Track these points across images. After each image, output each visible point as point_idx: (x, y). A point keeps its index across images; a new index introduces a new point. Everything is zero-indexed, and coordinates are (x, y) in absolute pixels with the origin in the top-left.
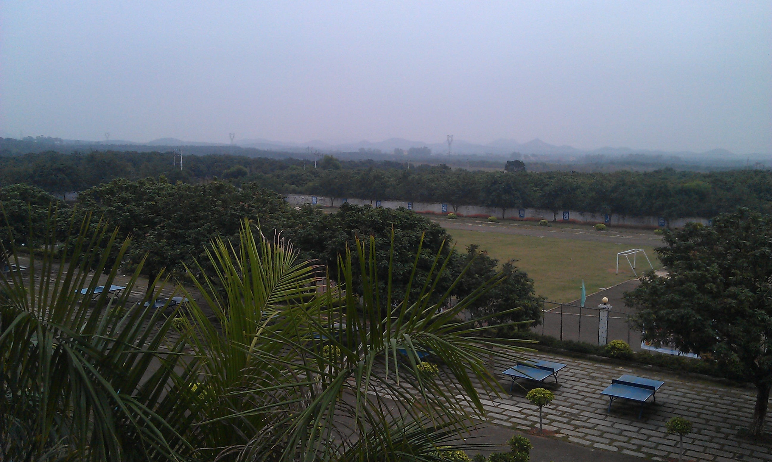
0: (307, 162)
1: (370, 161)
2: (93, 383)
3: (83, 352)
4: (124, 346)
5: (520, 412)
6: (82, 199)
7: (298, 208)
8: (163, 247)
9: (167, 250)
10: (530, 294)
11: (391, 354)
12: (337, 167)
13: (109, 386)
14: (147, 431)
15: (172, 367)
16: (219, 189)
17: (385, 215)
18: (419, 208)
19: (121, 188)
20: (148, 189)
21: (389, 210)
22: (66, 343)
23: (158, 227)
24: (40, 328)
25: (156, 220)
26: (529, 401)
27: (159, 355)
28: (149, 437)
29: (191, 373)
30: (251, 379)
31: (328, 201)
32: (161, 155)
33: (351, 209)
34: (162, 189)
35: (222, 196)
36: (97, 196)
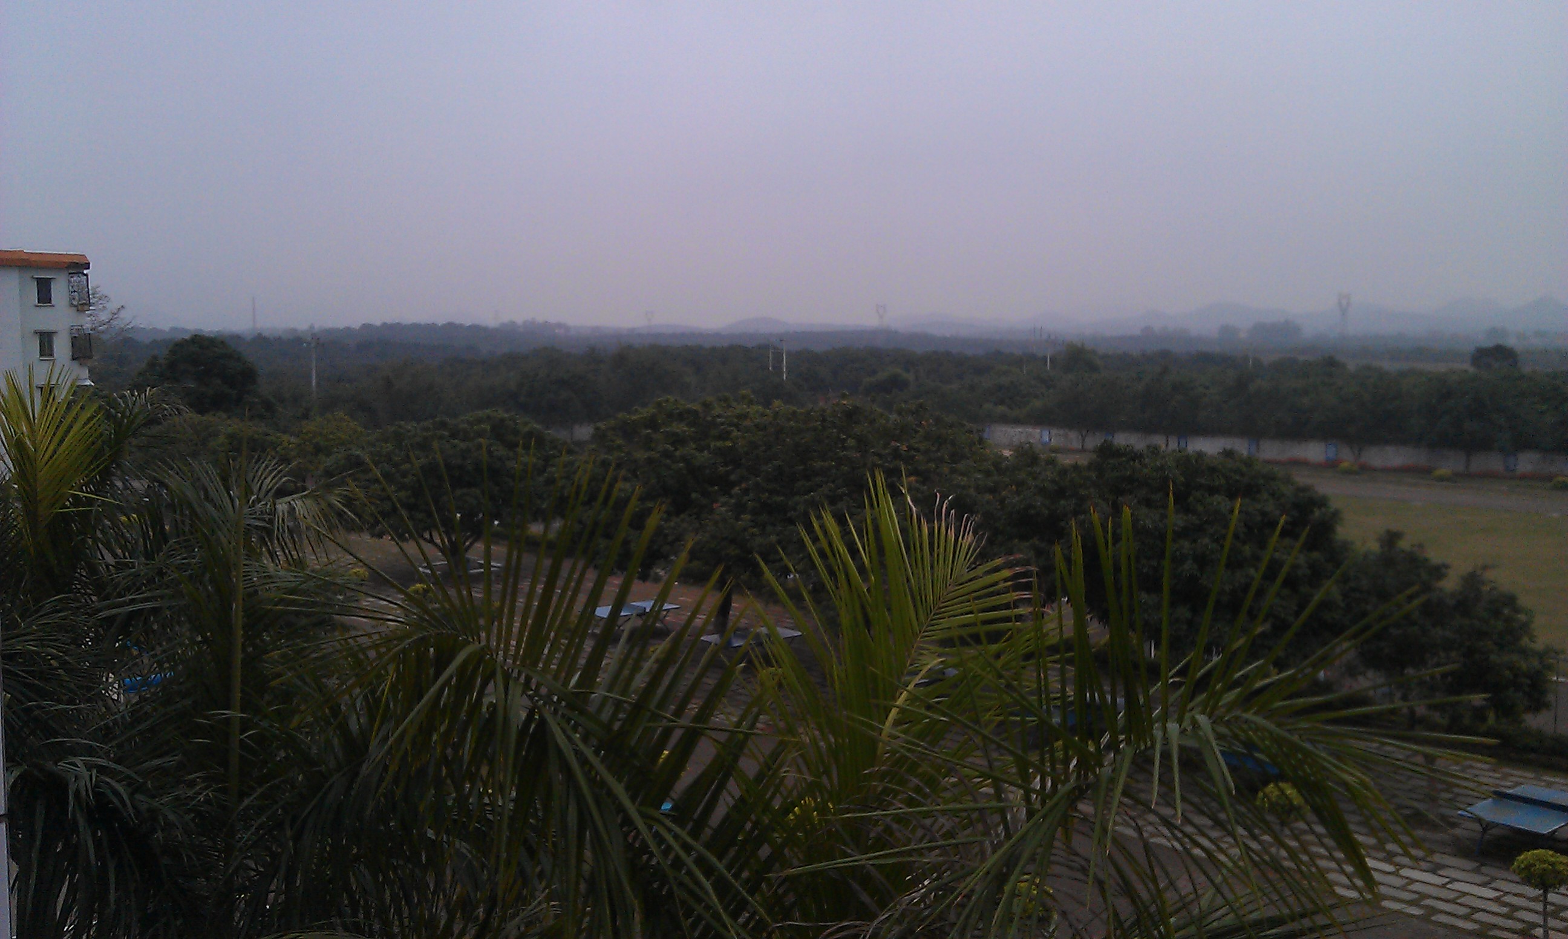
0: (1032, 358)
1: (1165, 354)
2: (592, 781)
3: (575, 722)
4: (648, 714)
5: (1496, 900)
6: (600, 437)
7: (1007, 453)
8: (745, 530)
9: (753, 534)
10: (1525, 641)
11: (1166, 756)
12: (1093, 368)
13: (619, 789)
14: (687, 880)
15: (736, 758)
16: (851, 415)
17: (1192, 466)
18: (1271, 451)
19: (670, 415)
20: (718, 416)
21: (1200, 455)
22: (545, 704)
23: (736, 490)
24: (499, 677)
25: (733, 477)
26: (1517, 878)
27: (713, 734)
28: (691, 892)
29: (770, 773)
30: (886, 791)
31: (1074, 439)
32: (746, 351)
33: (1117, 453)
34: (744, 416)
35: (857, 430)
36: (628, 431)
